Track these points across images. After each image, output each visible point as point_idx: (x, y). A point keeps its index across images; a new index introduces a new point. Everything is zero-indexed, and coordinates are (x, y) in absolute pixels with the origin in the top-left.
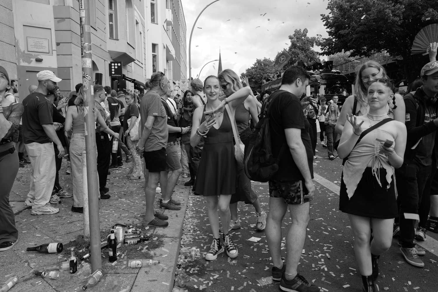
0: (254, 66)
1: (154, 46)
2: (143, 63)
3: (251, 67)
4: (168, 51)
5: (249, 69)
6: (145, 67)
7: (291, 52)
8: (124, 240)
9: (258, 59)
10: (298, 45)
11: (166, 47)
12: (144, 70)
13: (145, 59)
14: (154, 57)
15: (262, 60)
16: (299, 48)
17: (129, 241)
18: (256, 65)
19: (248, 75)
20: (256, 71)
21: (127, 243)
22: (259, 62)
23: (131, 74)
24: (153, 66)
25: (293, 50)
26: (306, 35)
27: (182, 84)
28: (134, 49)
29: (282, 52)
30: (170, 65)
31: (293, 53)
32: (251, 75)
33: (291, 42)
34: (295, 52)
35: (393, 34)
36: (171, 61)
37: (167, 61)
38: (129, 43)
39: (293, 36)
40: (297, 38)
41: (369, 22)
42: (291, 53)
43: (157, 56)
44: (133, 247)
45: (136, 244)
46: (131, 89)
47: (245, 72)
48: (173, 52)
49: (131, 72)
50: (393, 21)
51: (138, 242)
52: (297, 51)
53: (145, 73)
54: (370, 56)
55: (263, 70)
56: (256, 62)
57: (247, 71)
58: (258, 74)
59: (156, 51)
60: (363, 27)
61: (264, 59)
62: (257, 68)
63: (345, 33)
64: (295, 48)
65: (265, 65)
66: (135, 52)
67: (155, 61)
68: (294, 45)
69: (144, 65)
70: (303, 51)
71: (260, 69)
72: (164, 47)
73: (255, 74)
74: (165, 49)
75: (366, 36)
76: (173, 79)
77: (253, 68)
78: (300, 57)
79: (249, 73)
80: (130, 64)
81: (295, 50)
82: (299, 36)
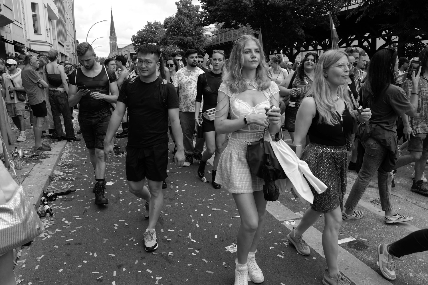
0: (144, 29)
1: (33, 5)
2: (23, 23)
3: (142, 29)
4: (50, 10)
5: (140, 31)
6: (25, 28)
7: (178, 18)
8: (23, 155)
9: (149, 22)
10: (184, 11)
11: (47, 6)
12: (24, 31)
13: (24, 19)
14: (34, 16)
15: (153, 23)
16: (185, 14)
17: (26, 156)
18: (146, 28)
19: (139, 37)
20: (146, 34)
21: (25, 157)
22: (149, 24)
23: (10, 35)
24: (34, 25)
25: (179, 16)
26: (190, 3)
27: (67, 47)
28: (11, 10)
29: (169, 18)
30: (53, 24)
31: (179, 19)
32: (142, 37)
33: (178, 8)
34: (181, 19)
35: (249, 14)
36: (55, 21)
37: (50, 20)
38: (5, 4)
39: (179, 2)
40: (183, 5)
41: (229, 2)
42: (178, 20)
43: (38, 16)
44: (29, 159)
45: (31, 157)
46: (12, 53)
47: (136, 35)
48: (56, 11)
49: (10, 33)
50: (245, 4)
51: (32, 156)
52: (183, 17)
53: (26, 34)
54: (238, 29)
55: (154, 33)
56: (147, 24)
57: (138, 33)
58: (149, 37)
59: (36, 10)
60: (225, 6)
61: (154, 22)
62: (148, 31)
63: (212, 10)
64: (181, 14)
65: (156, 28)
66: (13, 14)
67: (36, 20)
68: (180, 12)
69: (23, 25)
70: (189, 18)
71: (151, 32)
72: (45, 7)
73: (146, 37)
74: (47, 9)
75: (228, 13)
76: (58, 39)
77: (144, 30)
78: (185, 24)
79: (140, 35)
80: (8, 25)
81: (181, 16)
82: (185, 3)
